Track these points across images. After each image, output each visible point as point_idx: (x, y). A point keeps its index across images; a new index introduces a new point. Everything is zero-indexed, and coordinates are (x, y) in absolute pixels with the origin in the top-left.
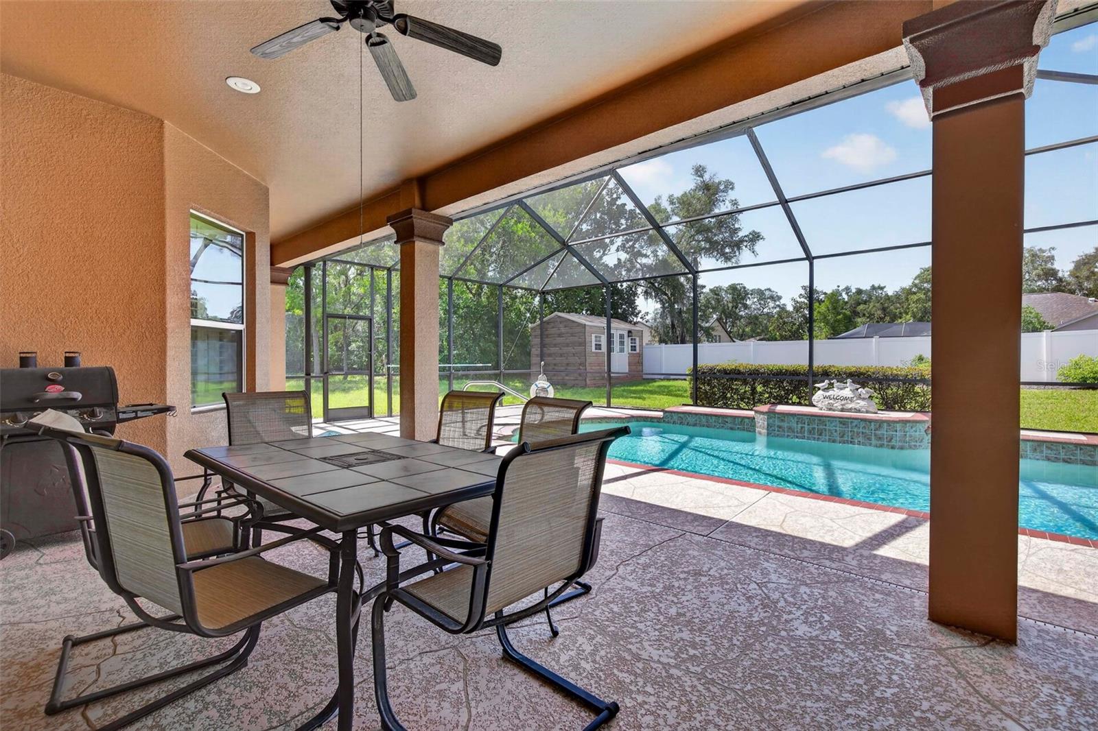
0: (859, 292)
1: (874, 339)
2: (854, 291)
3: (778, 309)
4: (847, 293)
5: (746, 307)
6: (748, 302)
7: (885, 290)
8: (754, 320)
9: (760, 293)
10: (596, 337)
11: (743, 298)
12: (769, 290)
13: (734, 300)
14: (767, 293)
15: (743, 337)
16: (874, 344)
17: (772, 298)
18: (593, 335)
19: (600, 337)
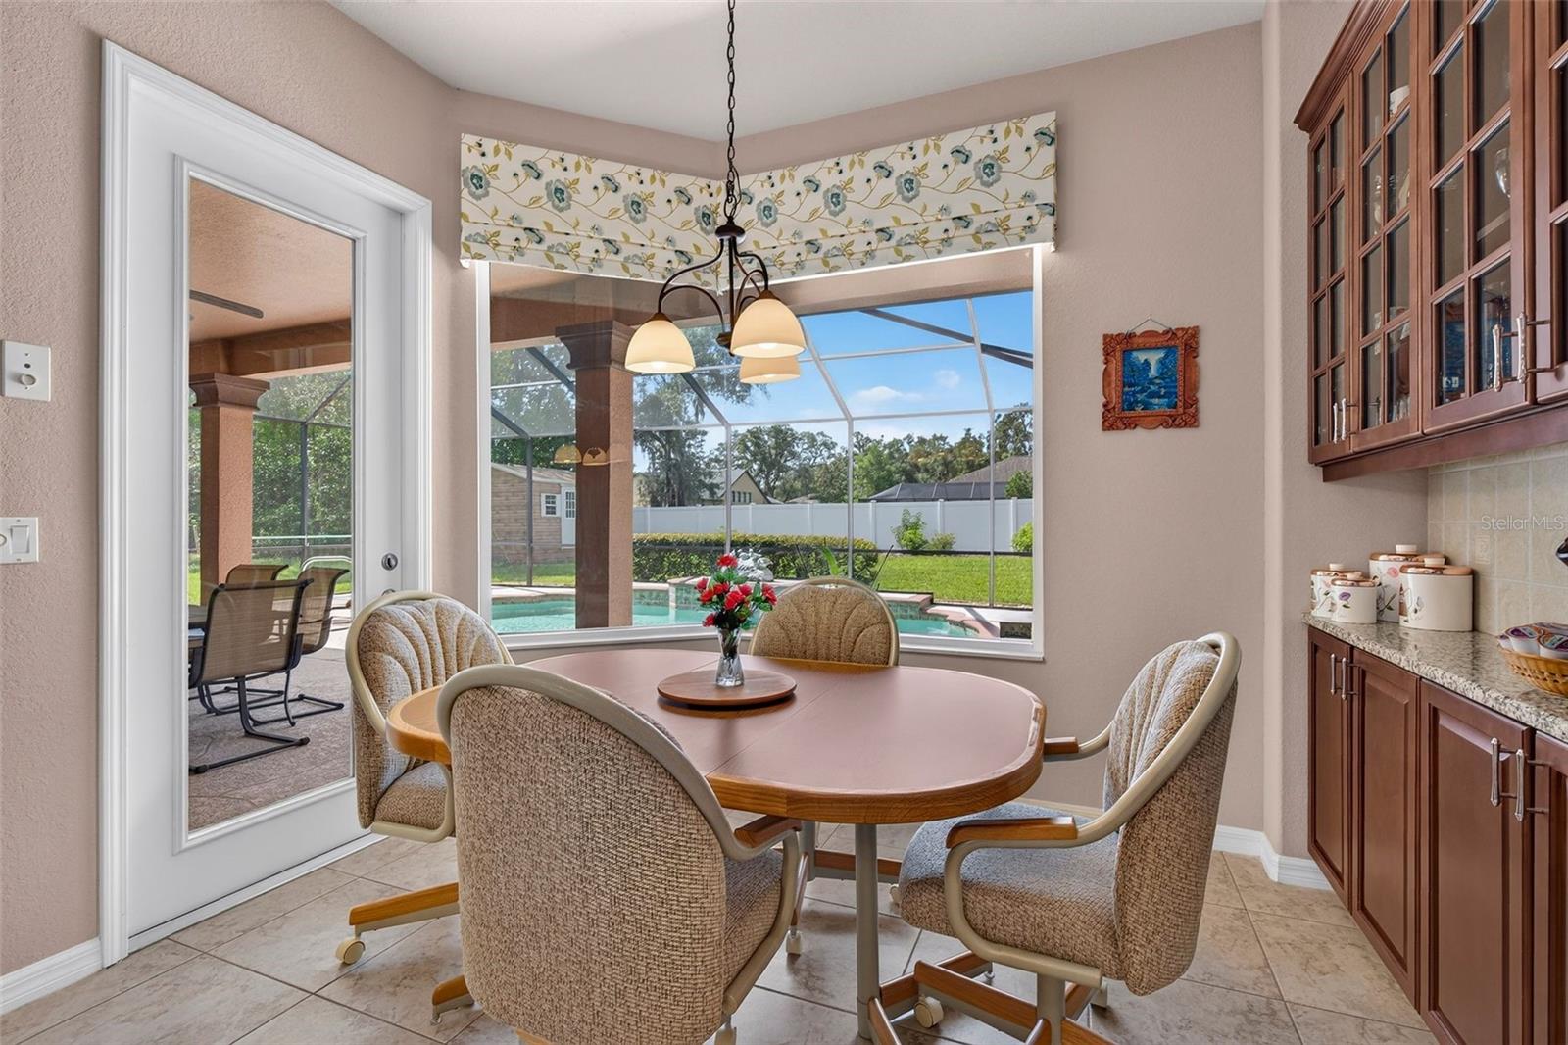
0: (922, 441)
1: (938, 503)
2: (916, 440)
3: (833, 459)
4: (909, 443)
5: (794, 455)
6: (797, 449)
7: (947, 441)
8: (805, 472)
9: (812, 439)
10: (547, 497)
11: (790, 445)
12: (822, 434)
13: (778, 446)
14: (820, 439)
15: (789, 495)
16: (939, 508)
17: (825, 444)
18: (543, 496)
19: (554, 497)
